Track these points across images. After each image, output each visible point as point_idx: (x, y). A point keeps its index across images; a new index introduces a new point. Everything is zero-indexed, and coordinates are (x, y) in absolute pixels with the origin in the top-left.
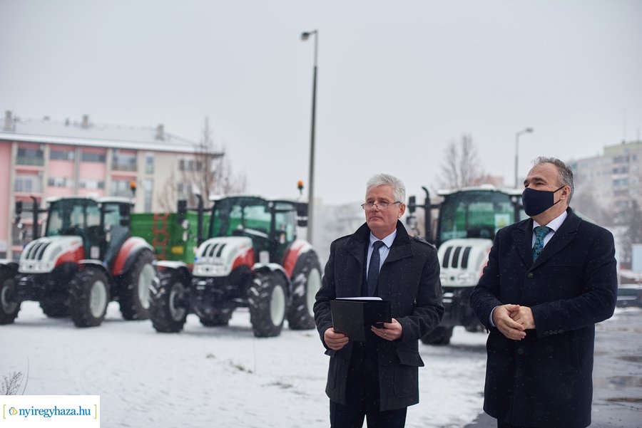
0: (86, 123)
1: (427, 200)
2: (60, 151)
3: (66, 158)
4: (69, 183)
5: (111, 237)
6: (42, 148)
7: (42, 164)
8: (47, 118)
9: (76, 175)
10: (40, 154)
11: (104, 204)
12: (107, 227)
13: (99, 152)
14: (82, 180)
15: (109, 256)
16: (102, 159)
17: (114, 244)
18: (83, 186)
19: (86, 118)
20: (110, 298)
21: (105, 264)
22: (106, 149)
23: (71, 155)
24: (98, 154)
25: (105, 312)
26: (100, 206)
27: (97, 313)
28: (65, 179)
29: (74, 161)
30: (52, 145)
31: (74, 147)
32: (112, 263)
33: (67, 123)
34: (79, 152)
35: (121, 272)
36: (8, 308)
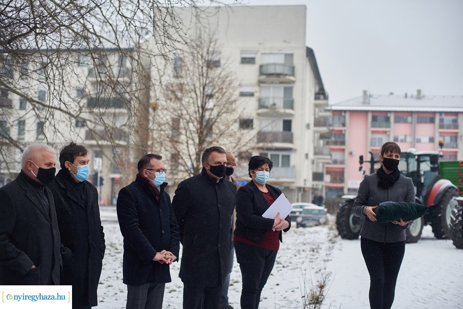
0: (419, 96)
2: (402, 116)
3: (406, 121)
4: (409, 139)
5: (425, 179)
6: (389, 115)
7: (389, 127)
8: (392, 94)
9: (413, 133)
10: (387, 119)
12: (422, 173)
13: (430, 116)
14: (417, 137)
15: (424, 193)
16: (432, 121)
17: (428, 183)
18: (419, 141)
19: (419, 92)
20: (424, 223)
21: (421, 199)
22: (434, 113)
23: (409, 119)
24: (429, 117)
25: (420, 233)
26: (416, 157)
27: (415, 234)
28: (406, 136)
29: (411, 123)
30: (395, 112)
31: (411, 113)
32: (426, 198)
33: (406, 96)
34: (415, 116)
35: (433, 205)
36: (354, 229)
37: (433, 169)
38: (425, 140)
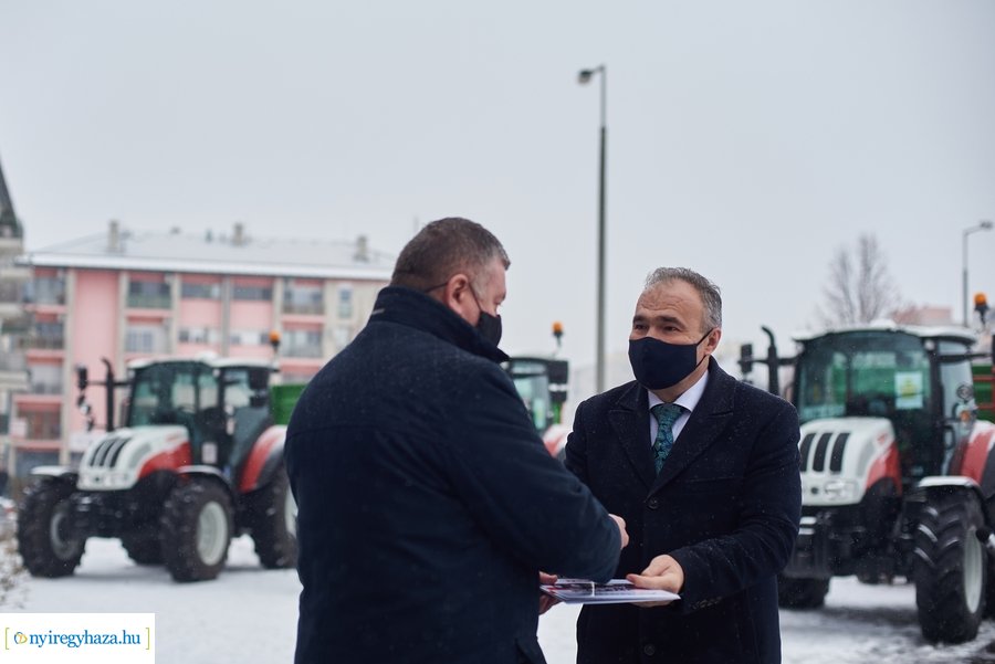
0: (239, 237)
1: (772, 350)
2: (198, 284)
3: (207, 296)
4: (214, 337)
5: (236, 426)
6: (168, 279)
7: (167, 306)
8: (176, 231)
9: (224, 323)
10: (165, 290)
11: (224, 370)
12: (229, 410)
13: (263, 284)
14: (234, 332)
15: (235, 459)
16: (267, 295)
17: (244, 435)
18: (236, 341)
19: (239, 229)
20: (235, 531)
21: (227, 475)
22: (272, 278)
23: (216, 290)
24: (260, 287)
25: (225, 556)
26: (216, 373)
27: (210, 559)
28: (207, 330)
29: (220, 300)
30: (184, 274)
31: (220, 277)
32: (240, 471)
33: (209, 238)
34: (229, 285)
35: (254, 486)
36: (64, 550)
37: (256, 402)
38: (251, 338)
